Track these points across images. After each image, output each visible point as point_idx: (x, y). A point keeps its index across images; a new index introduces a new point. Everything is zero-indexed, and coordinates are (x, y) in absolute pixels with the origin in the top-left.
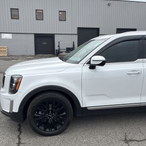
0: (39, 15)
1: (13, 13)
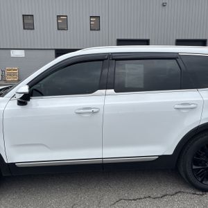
0: (63, 23)
1: (26, 21)
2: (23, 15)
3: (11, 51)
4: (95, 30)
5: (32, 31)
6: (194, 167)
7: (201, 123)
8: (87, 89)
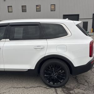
2: (22, 6)
6: (45, 75)
7: (46, 55)
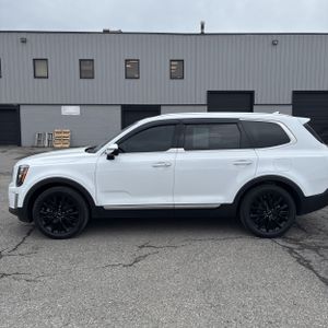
0: (132, 70)
1: (84, 68)
2: (81, 60)
3: (63, 107)
4: (176, 78)
5: (90, 81)
6: (252, 215)
8: (162, 148)
